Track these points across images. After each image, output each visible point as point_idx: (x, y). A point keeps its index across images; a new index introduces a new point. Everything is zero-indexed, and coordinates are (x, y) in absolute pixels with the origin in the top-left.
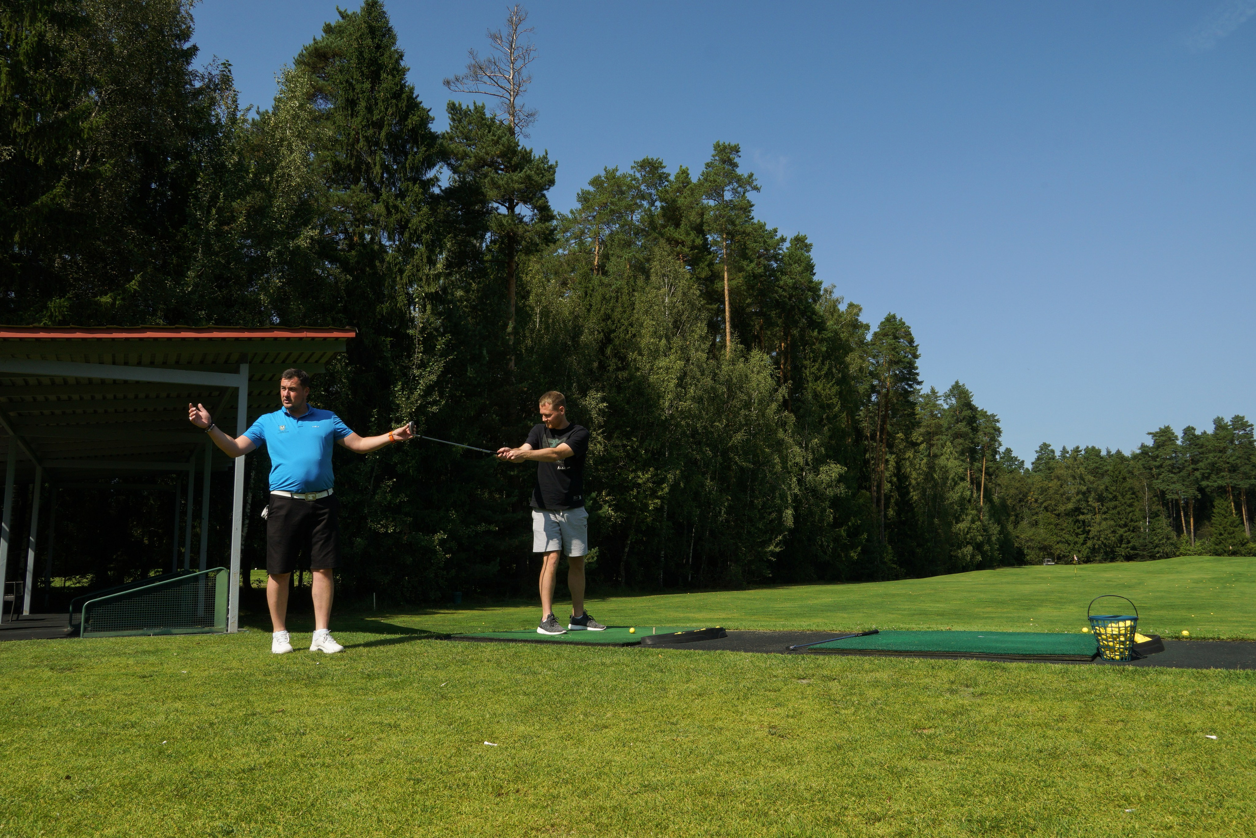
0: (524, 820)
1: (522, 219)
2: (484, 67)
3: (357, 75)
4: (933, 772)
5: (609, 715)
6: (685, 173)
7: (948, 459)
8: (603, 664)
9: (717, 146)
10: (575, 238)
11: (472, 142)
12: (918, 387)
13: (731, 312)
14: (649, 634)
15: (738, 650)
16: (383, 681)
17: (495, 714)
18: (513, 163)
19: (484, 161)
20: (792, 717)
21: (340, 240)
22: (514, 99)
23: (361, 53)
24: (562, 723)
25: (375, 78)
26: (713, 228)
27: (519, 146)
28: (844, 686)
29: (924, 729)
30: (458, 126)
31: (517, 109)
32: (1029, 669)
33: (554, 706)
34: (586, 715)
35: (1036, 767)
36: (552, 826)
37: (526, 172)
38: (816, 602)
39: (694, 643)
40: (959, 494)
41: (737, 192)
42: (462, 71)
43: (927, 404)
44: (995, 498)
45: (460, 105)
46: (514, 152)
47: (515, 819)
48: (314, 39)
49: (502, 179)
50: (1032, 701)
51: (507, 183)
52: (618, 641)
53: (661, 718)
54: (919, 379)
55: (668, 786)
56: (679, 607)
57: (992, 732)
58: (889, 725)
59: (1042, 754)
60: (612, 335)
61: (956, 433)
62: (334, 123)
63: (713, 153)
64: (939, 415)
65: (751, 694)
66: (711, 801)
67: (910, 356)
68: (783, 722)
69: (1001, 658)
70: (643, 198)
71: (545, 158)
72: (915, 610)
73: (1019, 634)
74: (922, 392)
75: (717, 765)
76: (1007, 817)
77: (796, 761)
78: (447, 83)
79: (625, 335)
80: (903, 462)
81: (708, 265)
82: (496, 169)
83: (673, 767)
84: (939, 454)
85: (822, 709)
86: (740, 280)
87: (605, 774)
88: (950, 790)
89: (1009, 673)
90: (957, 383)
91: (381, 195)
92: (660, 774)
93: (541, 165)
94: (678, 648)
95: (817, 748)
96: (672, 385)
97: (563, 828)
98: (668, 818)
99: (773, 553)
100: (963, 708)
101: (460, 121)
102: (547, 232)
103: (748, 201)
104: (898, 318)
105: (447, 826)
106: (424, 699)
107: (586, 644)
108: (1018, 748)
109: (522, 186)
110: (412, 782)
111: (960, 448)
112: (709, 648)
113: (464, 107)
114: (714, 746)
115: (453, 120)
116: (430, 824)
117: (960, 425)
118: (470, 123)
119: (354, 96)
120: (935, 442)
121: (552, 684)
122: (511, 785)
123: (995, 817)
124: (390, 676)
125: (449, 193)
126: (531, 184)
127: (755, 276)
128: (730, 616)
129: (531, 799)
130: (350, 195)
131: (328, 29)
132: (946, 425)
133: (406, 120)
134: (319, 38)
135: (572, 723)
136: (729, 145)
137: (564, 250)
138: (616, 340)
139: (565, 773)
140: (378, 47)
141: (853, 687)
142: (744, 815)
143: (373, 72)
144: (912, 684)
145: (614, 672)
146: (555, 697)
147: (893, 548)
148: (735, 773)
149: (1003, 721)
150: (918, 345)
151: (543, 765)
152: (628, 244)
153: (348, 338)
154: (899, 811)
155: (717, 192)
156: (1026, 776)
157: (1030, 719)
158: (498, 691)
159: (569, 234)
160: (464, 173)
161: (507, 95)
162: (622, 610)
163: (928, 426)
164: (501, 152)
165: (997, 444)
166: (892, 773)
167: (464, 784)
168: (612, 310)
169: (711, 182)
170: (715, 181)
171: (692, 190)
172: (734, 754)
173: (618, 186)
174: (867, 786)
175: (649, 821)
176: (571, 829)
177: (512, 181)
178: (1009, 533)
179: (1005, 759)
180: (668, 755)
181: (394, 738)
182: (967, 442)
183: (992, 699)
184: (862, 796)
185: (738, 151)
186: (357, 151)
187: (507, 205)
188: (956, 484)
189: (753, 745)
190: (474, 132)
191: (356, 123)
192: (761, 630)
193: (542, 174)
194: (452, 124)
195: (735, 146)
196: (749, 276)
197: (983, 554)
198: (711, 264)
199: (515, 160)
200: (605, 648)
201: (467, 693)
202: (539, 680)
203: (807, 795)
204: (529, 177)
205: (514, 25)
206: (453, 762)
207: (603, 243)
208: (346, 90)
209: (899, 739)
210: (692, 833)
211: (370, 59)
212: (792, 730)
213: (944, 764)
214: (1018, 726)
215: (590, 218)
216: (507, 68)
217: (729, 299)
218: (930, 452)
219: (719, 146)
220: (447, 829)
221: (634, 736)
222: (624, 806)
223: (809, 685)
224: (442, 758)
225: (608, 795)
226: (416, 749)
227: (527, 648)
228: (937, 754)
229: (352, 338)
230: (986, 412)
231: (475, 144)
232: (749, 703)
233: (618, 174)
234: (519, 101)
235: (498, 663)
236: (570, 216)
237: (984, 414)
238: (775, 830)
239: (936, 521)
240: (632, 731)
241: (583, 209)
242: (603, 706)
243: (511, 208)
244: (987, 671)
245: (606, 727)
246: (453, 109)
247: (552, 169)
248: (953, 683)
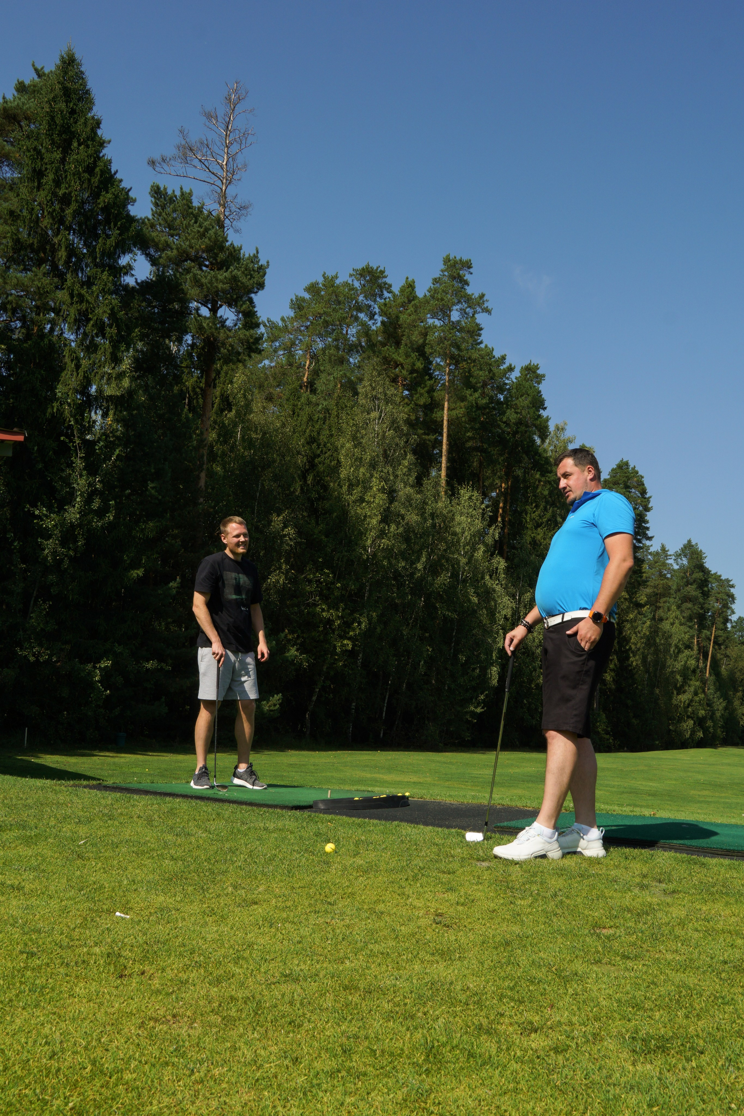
0: (143, 1008)
1: (225, 322)
2: (195, 148)
3: (47, 143)
4: (605, 979)
5: (261, 889)
6: (410, 286)
7: (672, 624)
8: (266, 829)
9: (447, 260)
10: (285, 349)
11: (175, 232)
12: (648, 543)
13: (450, 445)
14: (323, 797)
15: (417, 823)
16: (16, 833)
17: (134, 881)
18: (219, 260)
19: (187, 255)
20: (462, 905)
21: (16, 328)
22: (226, 187)
23: (53, 118)
24: (207, 895)
25: (66, 149)
26: (435, 351)
27: (227, 241)
28: (526, 872)
29: (604, 928)
30: (161, 213)
31: (228, 199)
32: (730, 867)
33: (202, 874)
34: (235, 887)
35: (717, 981)
36: (174, 1016)
37: (231, 272)
38: (517, 770)
39: (372, 811)
40: (683, 663)
41: (466, 313)
42: (171, 151)
43: (656, 562)
44: (724, 670)
45: (165, 189)
46: (222, 248)
47: (133, 1006)
48: (4, 98)
49: (206, 277)
50: (727, 904)
51: (211, 282)
52: (287, 804)
53: (318, 896)
54: (649, 533)
55: (311, 977)
56: (367, 766)
57: (677, 937)
58: (566, 922)
59: (726, 966)
60: (316, 460)
61: (684, 597)
62: (18, 195)
63: (443, 267)
64: (669, 576)
65: (423, 875)
66: (355, 998)
67: (641, 508)
68: (452, 910)
69: (703, 852)
70: (359, 309)
71: (256, 256)
72: (625, 788)
73: (726, 826)
74: (652, 550)
75: (369, 956)
76: (675, 1036)
77: (458, 955)
78: (152, 163)
79: (331, 462)
80: (625, 623)
81: (428, 392)
82: (200, 266)
83: (321, 955)
84: (665, 617)
85: (496, 897)
86: (460, 411)
87: (244, 958)
88: (619, 1001)
89: (708, 869)
90: (689, 541)
91: (66, 281)
92: (305, 963)
93: (251, 265)
94: (351, 816)
95: (483, 943)
96: (374, 521)
97: (186, 1019)
98: (304, 1014)
99: (473, 714)
100: (650, 907)
101: (163, 208)
102: (251, 340)
103: (478, 325)
104: (631, 466)
105: (55, 1010)
106: (57, 859)
107: (251, 804)
108: (701, 957)
109: (227, 286)
110: (25, 955)
111: (687, 614)
112: (386, 819)
113: (170, 192)
114: (371, 932)
115: (156, 205)
116: (36, 1006)
117: (689, 588)
118: (174, 211)
119: (42, 165)
120: (661, 605)
121: (205, 849)
122: (137, 965)
123: (663, 1036)
124: (24, 828)
125: (145, 286)
126: (237, 285)
127: (478, 407)
128: (421, 780)
129: (156, 983)
130: (30, 278)
131: (21, 88)
132: (674, 587)
133: (99, 198)
134: (9, 97)
135: (219, 896)
136: (461, 261)
137: (271, 362)
138: (320, 466)
139: (200, 955)
140: (73, 112)
141: (535, 875)
142: (389, 1016)
143: (65, 140)
144: (601, 875)
145: (276, 838)
146: (205, 864)
147: (607, 718)
148: (387, 966)
149: (691, 924)
150: (650, 497)
151: (177, 944)
152: (342, 361)
153: (15, 442)
154: (559, 1021)
155: (444, 311)
156: (704, 990)
157: (720, 926)
158: (143, 853)
159: (278, 344)
160: (164, 266)
161: (219, 183)
162: (303, 765)
163: (655, 587)
164: (207, 247)
165: (729, 612)
166: (559, 977)
167: (84, 961)
168: (318, 433)
169: (438, 300)
170: (442, 300)
171: (416, 307)
172: (391, 943)
173: (336, 296)
174: (529, 990)
175: (283, 1016)
176: (195, 1021)
177: (217, 280)
178: (734, 710)
179: (685, 969)
180: (317, 941)
181: (14, 902)
182: (696, 607)
183: (684, 898)
184: (521, 1002)
185: (470, 267)
186: (42, 229)
187: (209, 306)
188: (680, 651)
189: (413, 935)
190: (178, 221)
191: (42, 196)
192: (448, 800)
193: (251, 275)
194: (154, 209)
195: (467, 262)
196: (472, 406)
197: (705, 730)
198: (431, 390)
199: (222, 256)
200: (271, 810)
201: (106, 854)
202: (191, 843)
203: (463, 997)
204: (235, 278)
205: (232, 104)
206: (76, 934)
207: (314, 357)
208: (34, 159)
209: (574, 938)
210: (328, 1033)
211: (62, 126)
212: (460, 920)
213: (618, 970)
214: (706, 931)
215: (302, 328)
216: (221, 153)
217: (448, 431)
218: (654, 615)
219: (449, 261)
220: (54, 1014)
221: (284, 915)
222: (258, 997)
223: (488, 868)
224: (65, 928)
225: (243, 984)
226: (37, 917)
227: (184, 805)
228: (613, 958)
229: (20, 442)
230: (720, 576)
231: (178, 235)
232: (418, 885)
233: (338, 282)
234: (231, 191)
235: (150, 821)
236: (281, 324)
237: (718, 578)
238: (420, 1036)
239: (657, 691)
240: (283, 909)
241: (296, 317)
242: (256, 878)
243: (214, 310)
244: (684, 866)
245: (256, 903)
246: (157, 192)
247: (262, 270)
248: (645, 876)
